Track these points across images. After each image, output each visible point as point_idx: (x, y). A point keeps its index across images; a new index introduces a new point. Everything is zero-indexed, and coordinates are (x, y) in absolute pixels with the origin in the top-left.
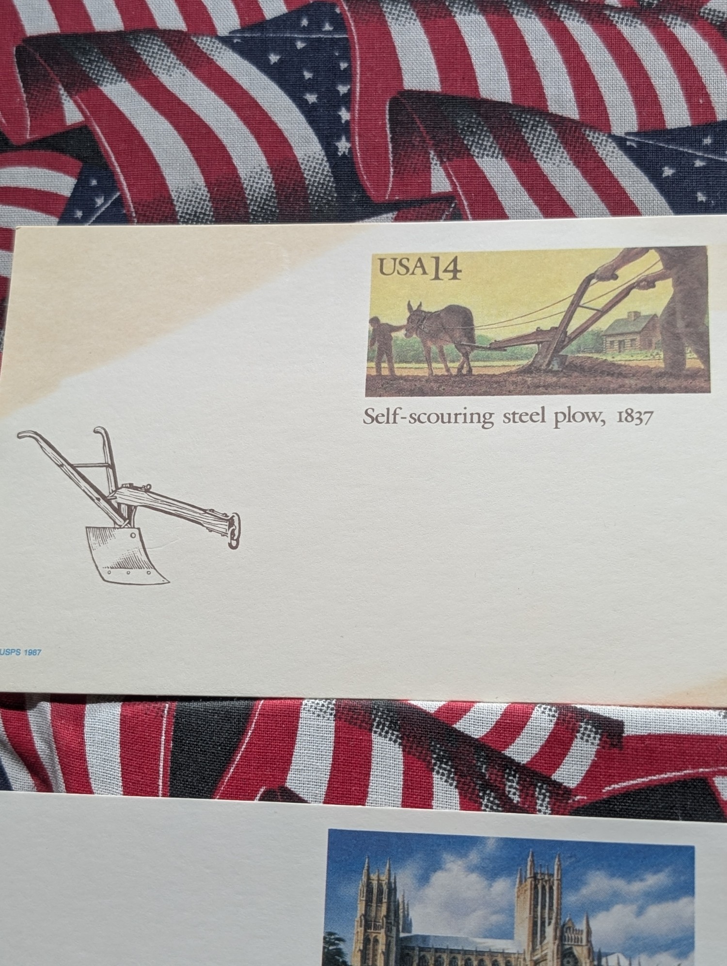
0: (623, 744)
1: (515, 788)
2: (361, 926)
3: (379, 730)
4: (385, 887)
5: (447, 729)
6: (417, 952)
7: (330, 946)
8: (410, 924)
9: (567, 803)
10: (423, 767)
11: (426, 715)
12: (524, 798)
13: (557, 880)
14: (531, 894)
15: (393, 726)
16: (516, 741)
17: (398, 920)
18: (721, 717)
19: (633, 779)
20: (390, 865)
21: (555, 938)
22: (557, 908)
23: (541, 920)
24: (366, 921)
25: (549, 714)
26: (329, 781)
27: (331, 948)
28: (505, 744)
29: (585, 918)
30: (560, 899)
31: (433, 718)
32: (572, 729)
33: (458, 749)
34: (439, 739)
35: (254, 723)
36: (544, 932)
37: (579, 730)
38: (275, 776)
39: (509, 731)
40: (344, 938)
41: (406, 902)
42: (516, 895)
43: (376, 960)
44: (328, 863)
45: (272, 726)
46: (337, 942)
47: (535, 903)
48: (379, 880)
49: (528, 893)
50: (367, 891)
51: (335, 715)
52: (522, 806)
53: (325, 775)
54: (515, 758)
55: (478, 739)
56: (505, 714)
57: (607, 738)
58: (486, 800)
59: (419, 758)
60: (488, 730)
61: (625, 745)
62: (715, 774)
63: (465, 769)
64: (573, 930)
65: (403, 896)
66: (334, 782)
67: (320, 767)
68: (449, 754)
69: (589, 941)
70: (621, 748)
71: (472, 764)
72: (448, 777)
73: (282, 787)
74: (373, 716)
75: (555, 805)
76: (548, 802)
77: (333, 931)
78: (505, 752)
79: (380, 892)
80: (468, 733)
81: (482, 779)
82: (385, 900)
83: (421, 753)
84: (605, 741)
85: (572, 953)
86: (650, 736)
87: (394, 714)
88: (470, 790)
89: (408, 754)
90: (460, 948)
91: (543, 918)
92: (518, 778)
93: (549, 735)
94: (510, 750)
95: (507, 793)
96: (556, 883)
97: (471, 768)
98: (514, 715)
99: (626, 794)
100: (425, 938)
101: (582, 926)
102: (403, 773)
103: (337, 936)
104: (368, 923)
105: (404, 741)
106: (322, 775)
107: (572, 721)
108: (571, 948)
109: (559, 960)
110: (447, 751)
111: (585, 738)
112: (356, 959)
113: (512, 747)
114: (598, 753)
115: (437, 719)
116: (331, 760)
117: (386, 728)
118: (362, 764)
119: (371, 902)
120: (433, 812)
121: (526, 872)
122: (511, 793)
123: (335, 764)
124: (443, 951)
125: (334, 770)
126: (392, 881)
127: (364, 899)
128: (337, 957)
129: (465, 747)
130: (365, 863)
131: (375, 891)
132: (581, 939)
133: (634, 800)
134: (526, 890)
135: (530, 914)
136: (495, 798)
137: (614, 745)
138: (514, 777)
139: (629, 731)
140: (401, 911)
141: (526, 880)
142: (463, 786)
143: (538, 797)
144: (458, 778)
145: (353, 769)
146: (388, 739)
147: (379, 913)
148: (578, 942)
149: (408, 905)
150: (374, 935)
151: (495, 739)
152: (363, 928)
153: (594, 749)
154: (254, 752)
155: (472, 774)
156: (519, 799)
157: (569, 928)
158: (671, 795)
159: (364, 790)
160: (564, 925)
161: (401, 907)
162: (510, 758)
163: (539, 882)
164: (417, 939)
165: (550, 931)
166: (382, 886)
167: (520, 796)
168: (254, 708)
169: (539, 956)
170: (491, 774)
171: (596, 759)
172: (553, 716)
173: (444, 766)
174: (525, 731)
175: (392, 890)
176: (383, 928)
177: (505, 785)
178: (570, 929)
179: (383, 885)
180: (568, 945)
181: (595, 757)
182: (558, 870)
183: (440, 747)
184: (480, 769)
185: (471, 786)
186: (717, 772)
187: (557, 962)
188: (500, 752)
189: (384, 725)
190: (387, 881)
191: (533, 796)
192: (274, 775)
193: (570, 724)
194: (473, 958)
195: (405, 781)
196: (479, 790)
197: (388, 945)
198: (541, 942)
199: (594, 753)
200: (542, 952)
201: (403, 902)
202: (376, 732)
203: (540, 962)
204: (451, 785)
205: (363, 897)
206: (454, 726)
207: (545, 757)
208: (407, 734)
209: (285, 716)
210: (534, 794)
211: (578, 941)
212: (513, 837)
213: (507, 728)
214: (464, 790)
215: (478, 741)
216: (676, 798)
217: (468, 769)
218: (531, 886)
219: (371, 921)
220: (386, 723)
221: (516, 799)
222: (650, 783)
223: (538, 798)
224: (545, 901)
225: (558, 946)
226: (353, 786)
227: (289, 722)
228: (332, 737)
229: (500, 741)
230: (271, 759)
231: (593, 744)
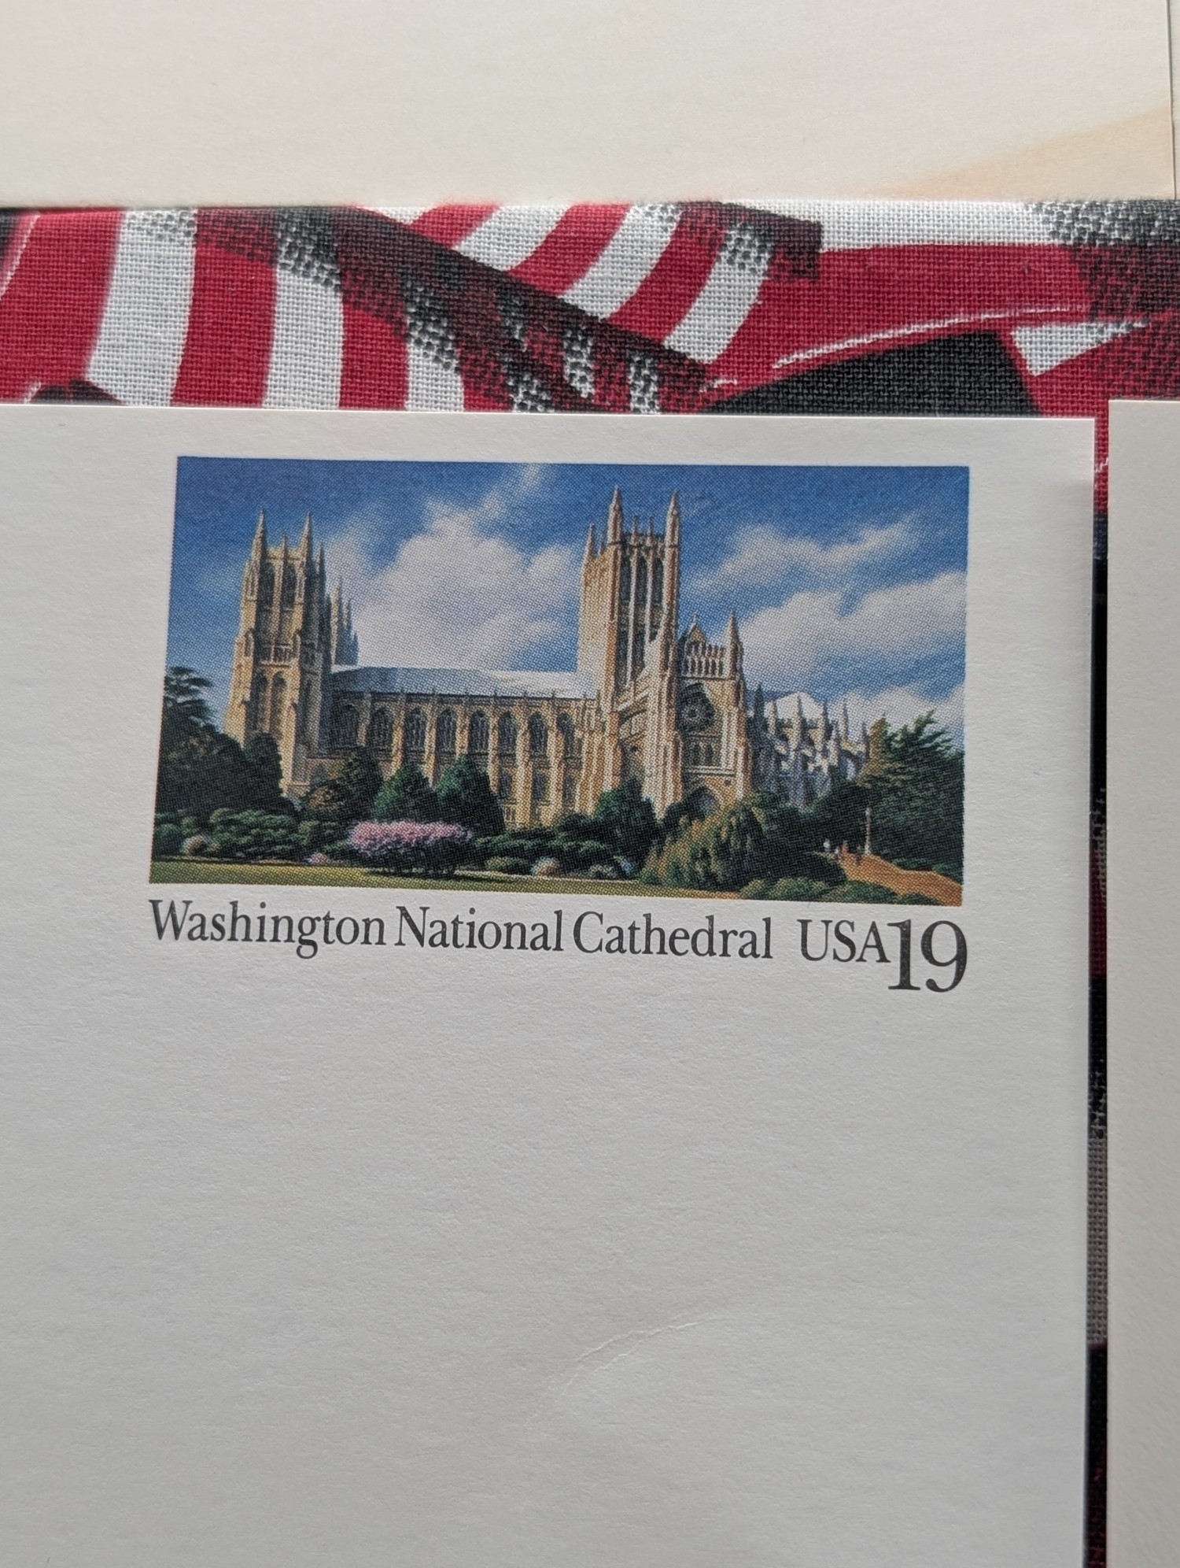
0: (821, 269)
1: (586, 369)
2: (247, 654)
3: (292, 262)
4: (300, 573)
5: (441, 255)
6: (367, 703)
7: (178, 695)
8: (354, 646)
9: (695, 394)
10: (386, 334)
11: (395, 229)
12: (604, 388)
13: (671, 546)
14: (615, 576)
15: (322, 250)
16: (589, 274)
17: (329, 639)
18: (1031, 210)
19: (840, 338)
20: (310, 527)
21: (665, 666)
22: (670, 604)
23: (635, 629)
24: (258, 643)
25: (661, 218)
26: (181, 367)
27: (180, 700)
28: (566, 280)
29: (730, 622)
30: (676, 584)
31: (409, 235)
32: (710, 244)
33: (464, 295)
34: (421, 275)
35: (19, 257)
36: (642, 654)
37: (726, 245)
38: (64, 361)
39: (574, 254)
40: (210, 679)
41: (345, 602)
42: (583, 579)
43: (279, 722)
44: (176, 526)
45: (58, 261)
46: (193, 687)
47: (623, 596)
48: (286, 558)
49: (609, 575)
50: (260, 582)
51: (196, 236)
52: (598, 402)
53: (174, 355)
54: (585, 309)
55: (506, 272)
56: (566, 222)
57: (784, 258)
58: (521, 395)
59: (377, 316)
60: (529, 255)
61: (823, 272)
62: (1014, 322)
63: (478, 334)
64: (704, 648)
65: (339, 589)
66: (192, 368)
67: (163, 340)
68: (444, 305)
69: (736, 669)
70: (816, 278)
71: (494, 324)
72: (441, 350)
73: (79, 383)
74: (279, 235)
75: (668, 399)
76: (655, 393)
77: (185, 665)
78: (565, 297)
79: (289, 582)
80: (486, 261)
81: (514, 352)
82: (299, 599)
83: (383, 304)
84: (780, 265)
85: (701, 695)
86: (877, 251)
87: (325, 230)
88: (487, 376)
89: (355, 309)
90: (461, 692)
91: (637, 625)
92: (592, 348)
93: (661, 259)
94: (576, 292)
95: (566, 378)
96: (668, 552)
97: (491, 332)
98: (586, 223)
99: (824, 370)
100: (385, 674)
101: (725, 640)
102: (343, 348)
103: (194, 675)
104: (262, 646)
105: (347, 283)
106: (167, 356)
107: (711, 229)
108: (698, 685)
109: (673, 711)
110: (439, 299)
111: (738, 260)
112: (235, 720)
113: (580, 286)
114: (765, 289)
115: (418, 236)
116: (187, 325)
117: (307, 258)
118: (254, 332)
119: (270, 603)
120: (407, 415)
121: (605, 533)
122: (576, 379)
123: (194, 333)
124: (425, 698)
125: (193, 345)
126: (316, 558)
127: (254, 598)
128: (195, 719)
129: (478, 291)
130: (256, 525)
131: (278, 581)
132: (721, 665)
133: (838, 383)
134: (603, 570)
135: (612, 617)
136: (540, 389)
137: (799, 272)
138: (583, 344)
139: (832, 241)
140: (334, 620)
141: (604, 550)
142: (473, 368)
143: (633, 384)
144: (462, 352)
145: (235, 342)
146: (311, 280)
147: (286, 626)
148: (713, 673)
149: (349, 607)
150: (275, 670)
151: (543, 271)
152: (250, 658)
153: (757, 281)
154: (18, 314)
155: (491, 344)
156: (593, 391)
157: (696, 643)
158: (919, 370)
159: (257, 384)
160: (684, 639)
161: (334, 612)
162: (575, 308)
163: (632, 552)
164: (369, 676)
165: (653, 651)
166: (293, 571)
167: (595, 384)
168: (21, 227)
169: (629, 703)
170: (533, 342)
171: (760, 303)
172: (671, 219)
173: (431, 329)
174: (609, 250)
175: (315, 578)
176: (295, 656)
177: (563, 362)
178: (696, 648)
179: (297, 568)
180: (693, 678)
181: (759, 299)
182: (674, 525)
183: (425, 291)
184: (510, 334)
185: (489, 367)
186: (1020, 319)
187: (668, 715)
188: (554, 298)
189: (302, 250)
190: (305, 560)
191: (623, 382)
192: (61, 359)
193: (706, 233)
194: (488, 711)
195: (347, 361)
196: (507, 375)
197: (305, 689)
198: (634, 675)
199: (756, 290)
200: (635, 695)
201: (339, 602)
202: (284, 266)
203: (632, 716)
204: (447, 366)
205: (252, 595)
206: (456, 248)
207: (651, 304)
208: (353, 267)
209: (86, 241)
210: (625, 378)
211: (713, 669)
212: (579, 462)
213: (570, 248)
214: (475, 377)
215: (506, 277)
216: (929, 375)
217: (484, 334)
218: (615, 563)
219: (269, 643)
220: (307, 247)
221: (586, 389)
222: (876, 347)
223: (633, 386)
224: (645, 591)
225: (670, 681)
226: (234, 376)
227: (95, 252)
228: (187, 278)
229: (554, 276)
230: (54, 327)
231: (753, 270)
